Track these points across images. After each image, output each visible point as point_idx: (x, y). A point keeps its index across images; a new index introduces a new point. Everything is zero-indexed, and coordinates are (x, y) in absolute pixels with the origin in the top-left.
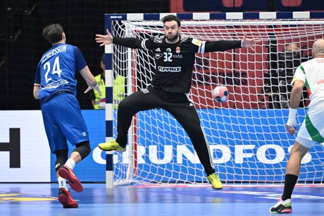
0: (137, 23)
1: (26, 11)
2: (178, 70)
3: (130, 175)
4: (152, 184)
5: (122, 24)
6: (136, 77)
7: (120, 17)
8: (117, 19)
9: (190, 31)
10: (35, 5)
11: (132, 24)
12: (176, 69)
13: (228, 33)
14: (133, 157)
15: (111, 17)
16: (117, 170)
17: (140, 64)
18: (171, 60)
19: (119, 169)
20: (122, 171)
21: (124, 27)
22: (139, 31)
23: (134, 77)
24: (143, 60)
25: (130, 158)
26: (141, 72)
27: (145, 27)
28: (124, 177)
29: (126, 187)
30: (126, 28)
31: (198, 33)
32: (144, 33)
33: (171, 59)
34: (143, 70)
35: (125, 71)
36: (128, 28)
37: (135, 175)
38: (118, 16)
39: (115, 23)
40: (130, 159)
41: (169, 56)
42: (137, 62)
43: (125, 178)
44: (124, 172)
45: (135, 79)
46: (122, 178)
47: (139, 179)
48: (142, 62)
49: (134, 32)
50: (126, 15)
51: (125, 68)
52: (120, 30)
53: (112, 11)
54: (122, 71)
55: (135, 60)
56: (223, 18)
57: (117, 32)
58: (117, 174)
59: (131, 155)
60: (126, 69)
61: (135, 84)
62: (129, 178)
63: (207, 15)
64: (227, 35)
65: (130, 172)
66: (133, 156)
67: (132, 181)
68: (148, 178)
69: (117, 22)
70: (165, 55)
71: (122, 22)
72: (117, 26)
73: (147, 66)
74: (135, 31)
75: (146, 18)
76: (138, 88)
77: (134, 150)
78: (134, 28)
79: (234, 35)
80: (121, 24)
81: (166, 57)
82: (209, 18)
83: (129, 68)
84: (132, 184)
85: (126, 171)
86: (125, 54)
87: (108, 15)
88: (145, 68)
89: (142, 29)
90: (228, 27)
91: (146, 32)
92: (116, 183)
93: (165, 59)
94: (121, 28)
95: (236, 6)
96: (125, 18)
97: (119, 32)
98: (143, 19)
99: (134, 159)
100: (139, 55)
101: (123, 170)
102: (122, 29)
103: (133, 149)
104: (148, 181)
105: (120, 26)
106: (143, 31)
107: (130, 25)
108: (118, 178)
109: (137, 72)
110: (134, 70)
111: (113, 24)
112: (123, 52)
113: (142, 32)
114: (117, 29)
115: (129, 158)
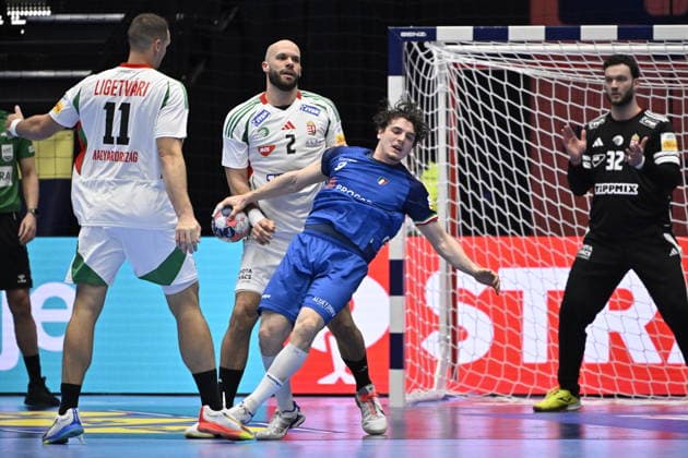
0: (459, 48)
1: (216, 22)
2: (632, 190)
3: (441, 380)
4: (491, 399)
5: (426, 49)
6: (457, 166)
7: (423, 34)
8: (415, 39)
9: (576, 66)
10: (236, 9)
11: (448, 50)
12: (628, 189)
13: (658, 71)
14: (447, 341)
15: (403, 34)
16: (413, 369)
17: (464, 137)
18: (620, 168)
19: (418, 365)
20: (423, 370)
21: (429, 55)
22: (462, 66)
23: (451, 165)
24: (472, 128)
25: (443, 342)
26: (466, 155)
27: (479, 56)
28: (428, 383)
29: (432, 405)
30: (435, 57)
31: (591, 70)
32: (474, 69)
33: (620, 164)
34: (471, 150)
35: (433, 151)
36: (440, 58)
37: (452, 381)
38: (416, 31)
39: (410, 46)
40: (441, 345)
41: (617, 157)
42: (458, 132)
43: (431, 387)
44: (429, 373)
45: (453, 170)
46: (425, 386)
47: (462, 389)
48: (468, 132)
49: (452, 67)
50: (435, 30)
51: (433, 145)
52: (421, 61)
53: (405, 22)
54: (426, 152)
55: (454, 128)
56: (647, 37)
57: (416, 67)
58: (412, 376)
59: (443, 335)
60: (436, 147)
61: (454, 181)
62: (440, 387)
63: (611, 31)
64: (656, 75)
65: (442, 372)
66: (449, 337)
67: (448, 393)
68: (483, 386)
69: (415, 44)
70: (609, 157)
71: (427, 44)
72: (416, 53)
73: (480, 141)
74: (455, 65)
75: (479, 37)
76: (460, 188)
77: (451, 326)
78: (452, 59)
79: (672, 75)
80: (423, 49)
81: (610, 161)
82: (615, 37)
83: (441, 146)
84: (446, 398)
85: (433, 372)
86: (432, 115)
87: (396, 30)
88: (475, 146)
89: (472, 61)
90: (657, 57)
91: (478, 66)
92: (410, 397)
93: (608, 164)
94: (424, 58)
95: (675, 12)
96: (432, 37)
97: (420, 67)
98: (471, 38)
99: (451, 344)
100: (462, 118)
101: (426, 368)
102: (427, 61)
103: (448, 324)
104: (480, 393)
105: (421, 54)
106: (471, 66)
107: (444, 53)
108: (416, 387)
109: (459, 154)
110: (452, 151)
111: (405, 48)
112: (427, 110)
113: (469, 68)
114: (414, 59)
115: (439, 341)
